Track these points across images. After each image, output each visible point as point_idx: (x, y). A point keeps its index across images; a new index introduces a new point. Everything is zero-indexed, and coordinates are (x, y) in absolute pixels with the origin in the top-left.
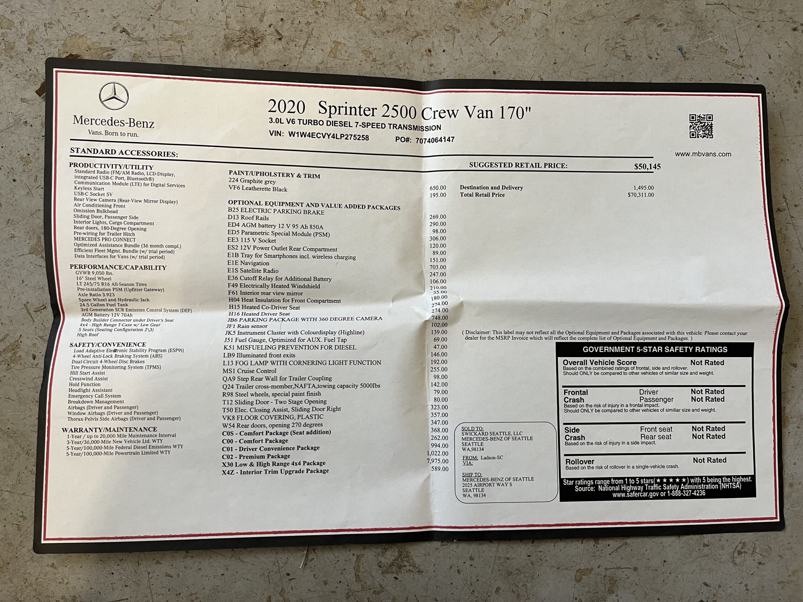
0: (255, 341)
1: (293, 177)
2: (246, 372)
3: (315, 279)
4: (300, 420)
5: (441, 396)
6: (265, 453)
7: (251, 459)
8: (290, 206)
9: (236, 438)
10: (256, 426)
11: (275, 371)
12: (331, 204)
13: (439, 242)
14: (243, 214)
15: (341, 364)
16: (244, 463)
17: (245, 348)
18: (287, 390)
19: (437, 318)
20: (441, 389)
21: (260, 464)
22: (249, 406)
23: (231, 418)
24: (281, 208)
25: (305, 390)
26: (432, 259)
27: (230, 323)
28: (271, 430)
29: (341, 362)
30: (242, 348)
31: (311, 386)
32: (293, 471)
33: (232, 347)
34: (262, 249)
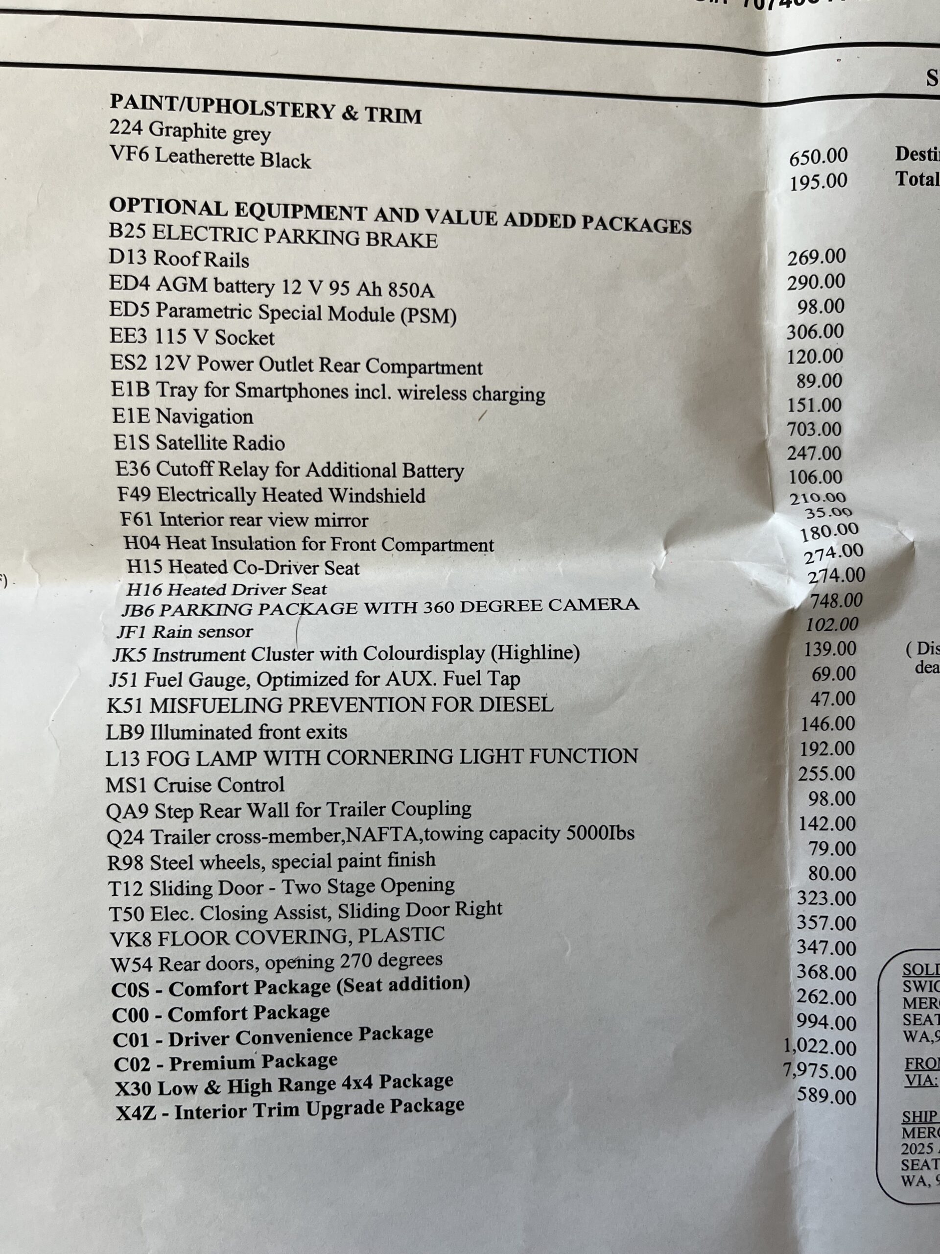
0: (210, 682)
1: (328, 117)
2: (183, 788)
3: (410, 470)
4: (367, 947)
5: (832, 861)
6: (256, 1052)
7: (208, 1072)
8: (320, 217)
9: (156, 1004)
10: (222, 965)
11: (280, 786)
12: (459, 212)
13: (819, 344)
14: (162, 245)
15: (503, 760)
16: (188, 1084)
17: (177, 705)
18: (321, 849)
19: (830, 601)
20: (833, 837)
21: (240, 1086)
22: (198, 902)
23: (139, 939)
24: (290, 225)
25: (383, 849)
26: (796, 402)
27: (128, 621)
28: (272, 978)
29: (503, 753)
30: (169, 709)
31: (402, 834)
32: (347, 1107)
33: (134, 703)
34: (228, 365)
